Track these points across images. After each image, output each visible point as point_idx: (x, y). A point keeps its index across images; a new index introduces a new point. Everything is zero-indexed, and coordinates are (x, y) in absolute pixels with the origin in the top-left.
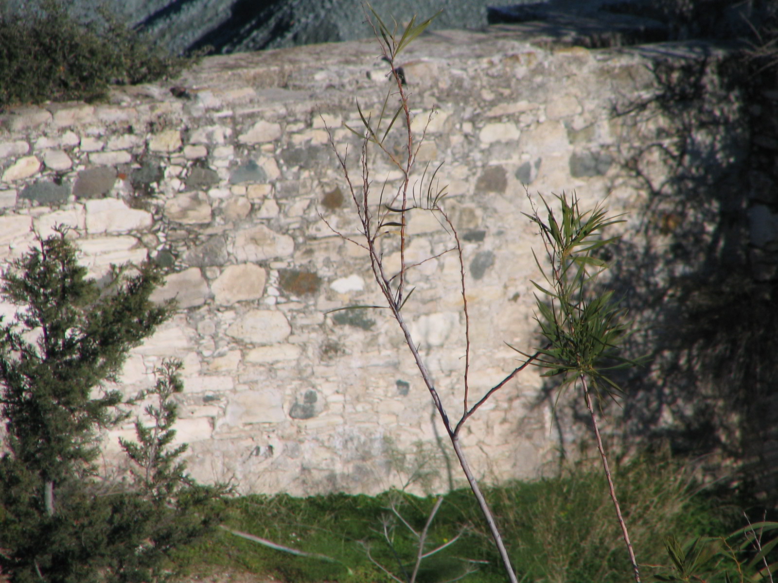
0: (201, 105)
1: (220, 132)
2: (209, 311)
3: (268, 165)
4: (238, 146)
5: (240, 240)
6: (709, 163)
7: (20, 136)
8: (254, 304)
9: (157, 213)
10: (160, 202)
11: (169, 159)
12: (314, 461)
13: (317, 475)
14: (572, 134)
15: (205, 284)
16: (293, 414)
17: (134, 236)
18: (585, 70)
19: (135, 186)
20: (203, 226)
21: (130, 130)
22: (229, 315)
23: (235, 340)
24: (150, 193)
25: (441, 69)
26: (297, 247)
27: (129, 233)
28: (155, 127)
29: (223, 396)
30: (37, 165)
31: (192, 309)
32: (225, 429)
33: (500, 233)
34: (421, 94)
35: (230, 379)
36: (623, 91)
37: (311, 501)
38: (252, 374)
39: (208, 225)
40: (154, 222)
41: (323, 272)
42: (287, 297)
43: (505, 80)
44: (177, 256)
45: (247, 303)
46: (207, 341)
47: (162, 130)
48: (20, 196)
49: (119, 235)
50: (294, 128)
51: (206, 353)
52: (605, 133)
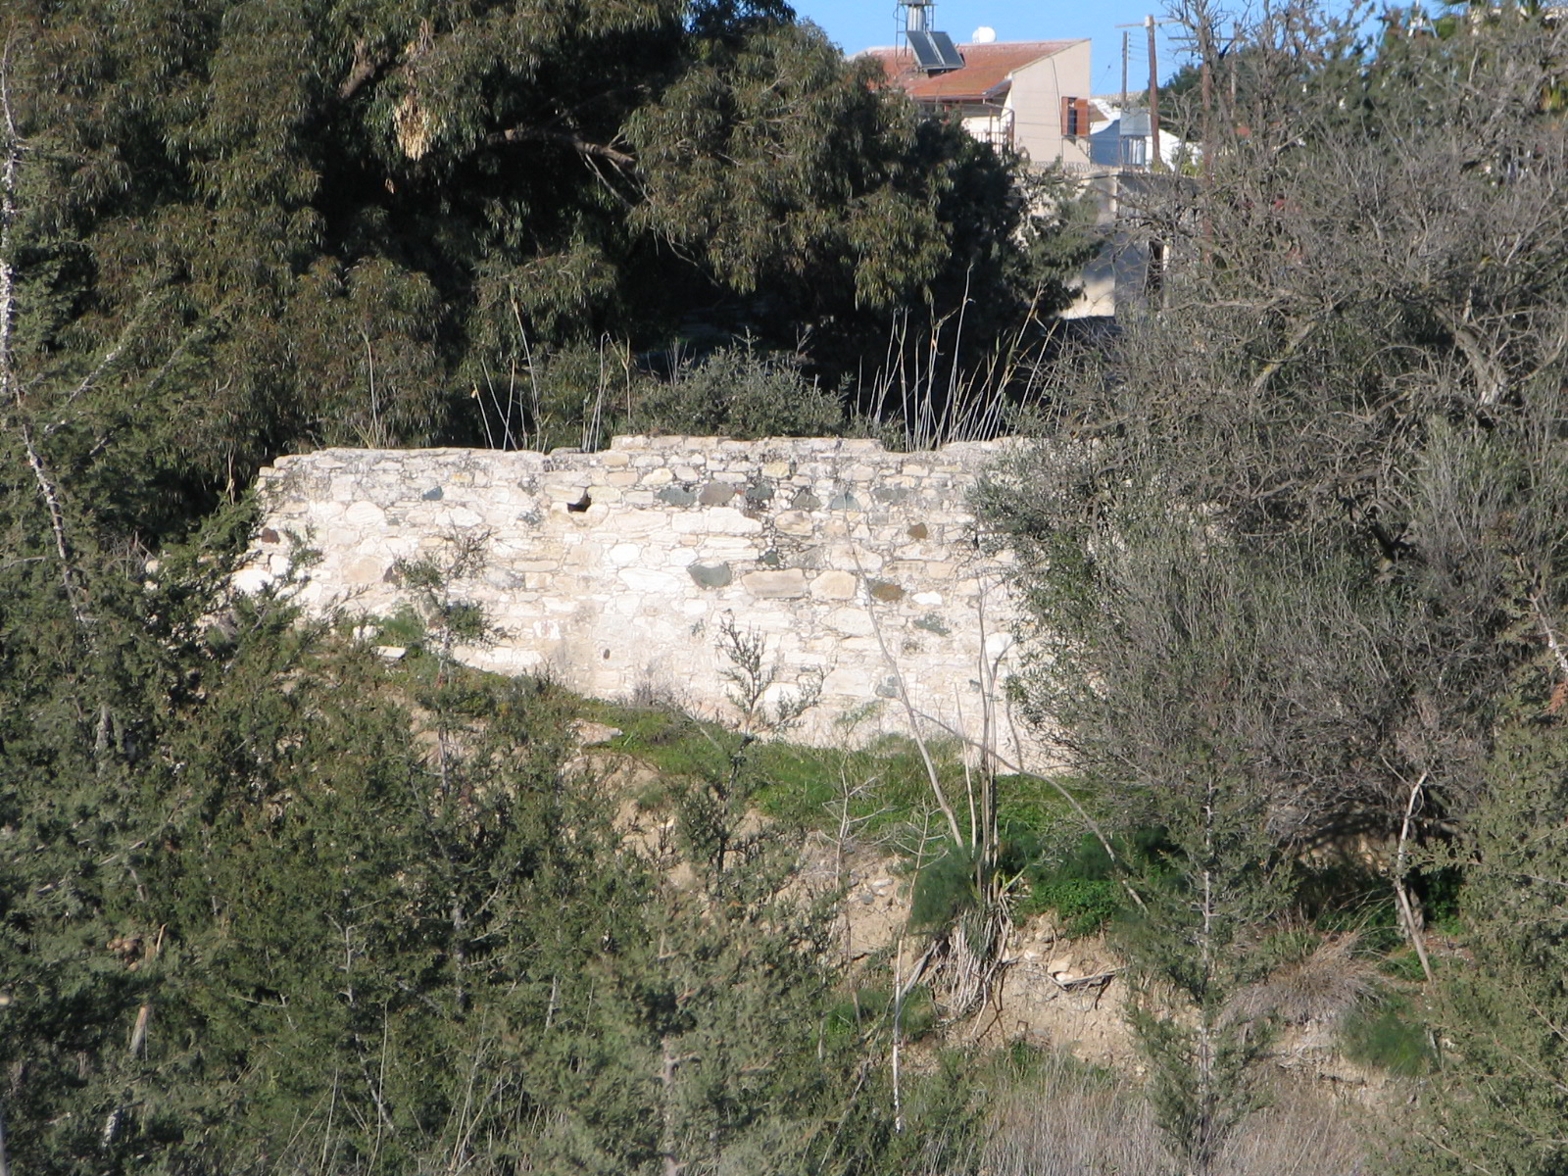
1: (823, 468)
2: (807, 603)
3: (862, 497)
4: (837, 480)
5: (835, 553)
7: (658, 453)
8: (844, 602)
9: (767, 523)
10: (771, 515)
11: (779, 484)
12: (893, 730)
15: (805, 582)
16: (878, 692)
17: (747, 538)
19: (749, 501)
20: (803, 537)
21: (746, 458)
22: (826, 608)
23: (830, 629)
24: (762, 507)
26: (885, 564)
27: (743, 535)
28: (766, 459)
29: (818, 669)
30: (671, 476)
31: (793, 599)
35: (824, 657)
38: (844, 657)
39: (808, 538)
40: (764, 529)
41: (906, 586)
42: (874, 601)
44: (782, 558)
45: (840, 601)
46: (805, 626)
47: (773, 462)
48: (656, 497)
49: (735, 535)
50: (886, 472)
51: (803, 635)
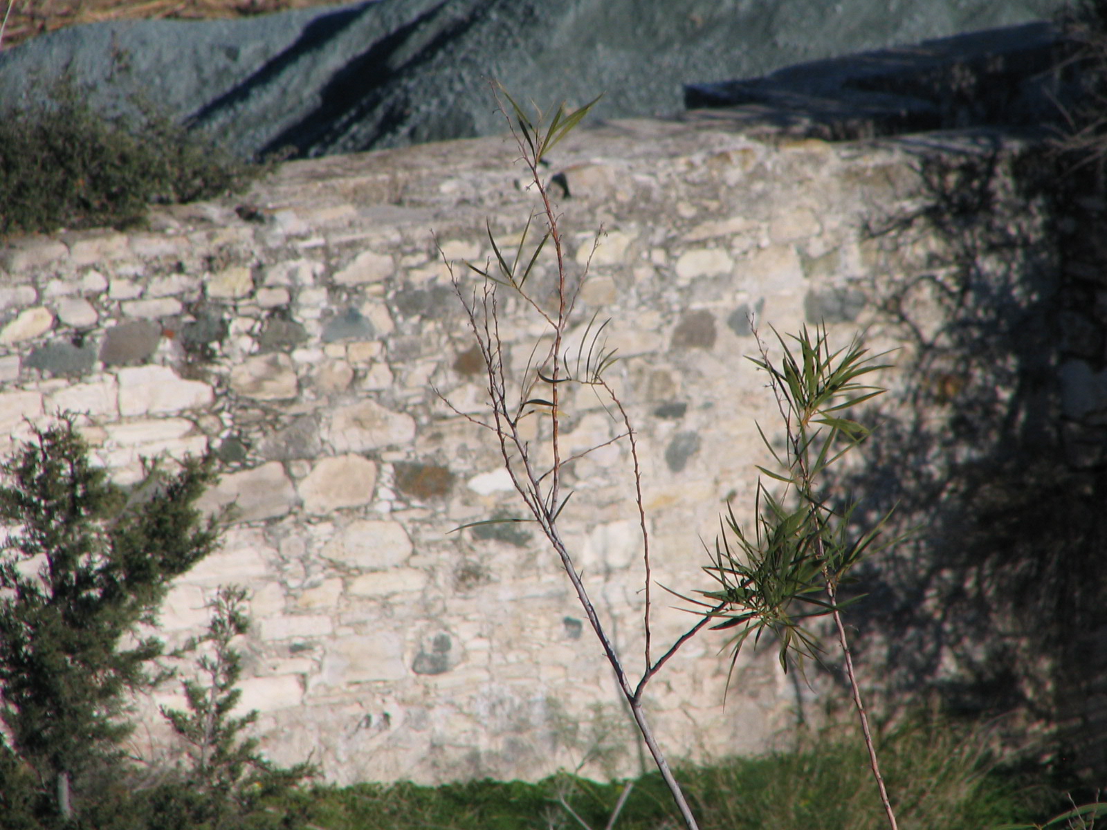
0: (279, 230)
1: (307, 269)
2: (297, 524)
3: (376, 315)
4: (333, 288)
5: (338, 422)
6: (1002, 302)
7: (23, 279)
8: (360, 512)
9: (219, 385)
10: (224, 369)
11: (235, 308)
12: (449, 734)
13: (454, 755)
14: (807, 263)
15: (289, 484)
16: (418, 668)
17: (188, 418)
18: (825, 172)
19: (188, 347)
20: (284, 402)
21: (179, 268)
22: (324, 529)
23: (334, 565)
24: (209, 357)
25: (620, 175)
26: (419, 430)
27: (181, 414)
28: (215, 263)
29: (318, 643)
30: (48, 320)
31: (272, 521)
32: (321, 691)
33: (707, 406)
34: (591, 211)
35: (327, 620)
36: (879, 202)
37: (446, 792)
38: (358, 612)
39: (292, 401)
40: (216, 397)
41: (457, 465)
42: (407, 502)
43: (711, 188)
44: (248, 446)
45: (350, 511)
46: (293, 566)
47: (225, 267)
48: (25, 363)
49: (166, 417)
50: (412, 261)
51: (293, 583)
52: (854, 262)
